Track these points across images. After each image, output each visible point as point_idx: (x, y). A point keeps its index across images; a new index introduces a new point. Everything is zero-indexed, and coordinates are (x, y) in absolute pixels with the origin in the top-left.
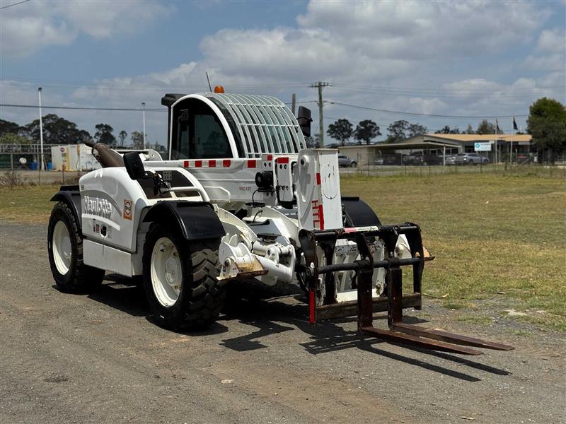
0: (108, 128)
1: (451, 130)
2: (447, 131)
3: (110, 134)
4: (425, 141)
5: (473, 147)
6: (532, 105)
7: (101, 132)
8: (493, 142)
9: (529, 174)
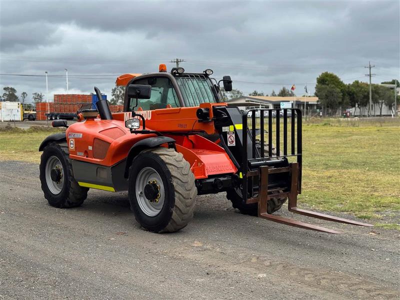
0: (13, 90)
1: (258, 93)
2: (255, 94)
3: (14, 94)
4: (246, 101)
5: (280, 105)
6: (318, 77)
7: (8, 93)
8: (293, 102)
9: (325, 124)
